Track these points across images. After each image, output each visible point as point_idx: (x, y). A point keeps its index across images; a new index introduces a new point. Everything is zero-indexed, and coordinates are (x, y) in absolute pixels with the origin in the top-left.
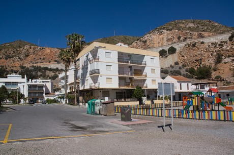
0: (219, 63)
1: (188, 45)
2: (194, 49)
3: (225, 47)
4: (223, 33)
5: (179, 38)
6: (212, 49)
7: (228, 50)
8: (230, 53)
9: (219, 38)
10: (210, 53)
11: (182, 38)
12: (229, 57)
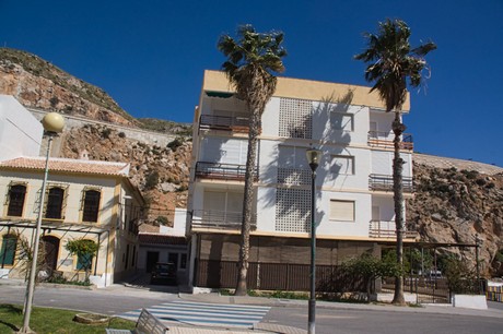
0: (152, 188)
1: (93, 129)
2: (104, 142)
3: (164, 160)
4: (162, 130)
5: (54, 102)
6: (140, 156)
7: (168, 168)
8: (172, 176)
9: (151, 136)
10: (135, 163)
11: (60, 105)
12: (169, 181)
